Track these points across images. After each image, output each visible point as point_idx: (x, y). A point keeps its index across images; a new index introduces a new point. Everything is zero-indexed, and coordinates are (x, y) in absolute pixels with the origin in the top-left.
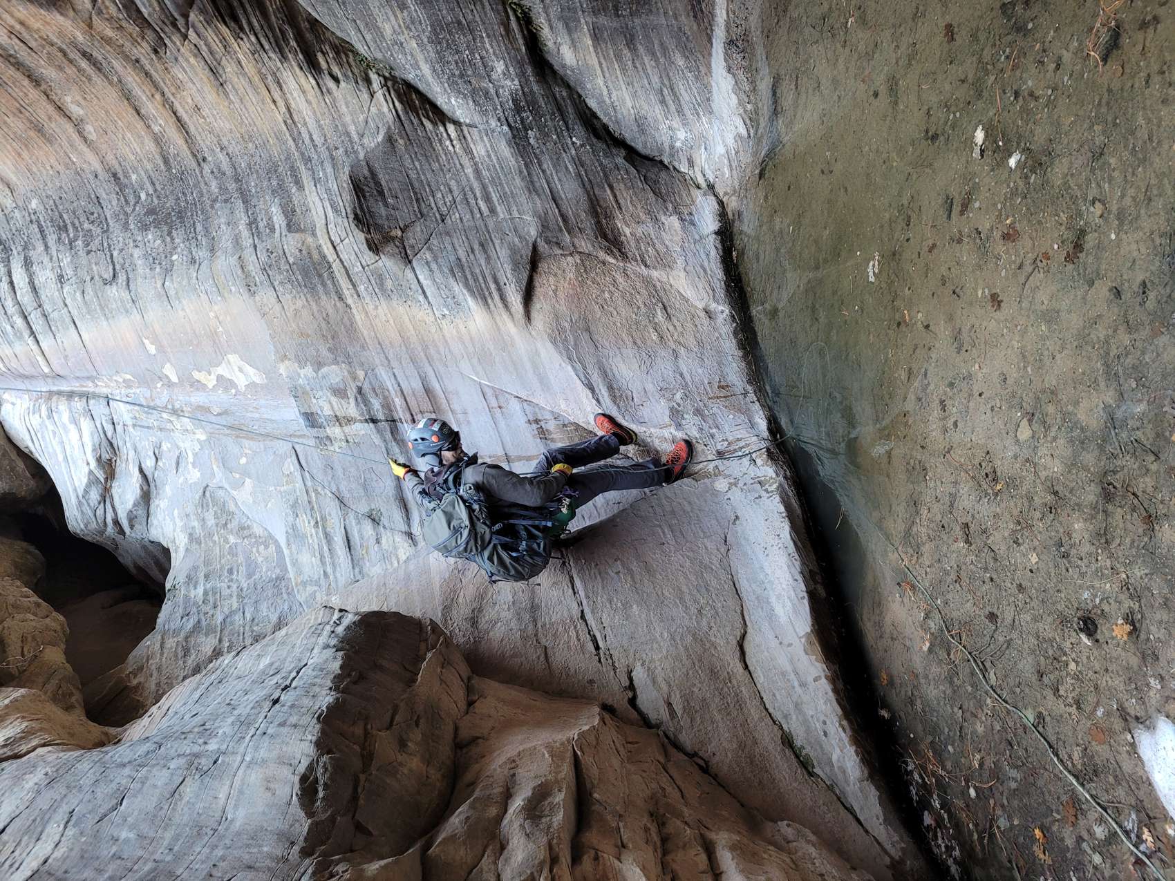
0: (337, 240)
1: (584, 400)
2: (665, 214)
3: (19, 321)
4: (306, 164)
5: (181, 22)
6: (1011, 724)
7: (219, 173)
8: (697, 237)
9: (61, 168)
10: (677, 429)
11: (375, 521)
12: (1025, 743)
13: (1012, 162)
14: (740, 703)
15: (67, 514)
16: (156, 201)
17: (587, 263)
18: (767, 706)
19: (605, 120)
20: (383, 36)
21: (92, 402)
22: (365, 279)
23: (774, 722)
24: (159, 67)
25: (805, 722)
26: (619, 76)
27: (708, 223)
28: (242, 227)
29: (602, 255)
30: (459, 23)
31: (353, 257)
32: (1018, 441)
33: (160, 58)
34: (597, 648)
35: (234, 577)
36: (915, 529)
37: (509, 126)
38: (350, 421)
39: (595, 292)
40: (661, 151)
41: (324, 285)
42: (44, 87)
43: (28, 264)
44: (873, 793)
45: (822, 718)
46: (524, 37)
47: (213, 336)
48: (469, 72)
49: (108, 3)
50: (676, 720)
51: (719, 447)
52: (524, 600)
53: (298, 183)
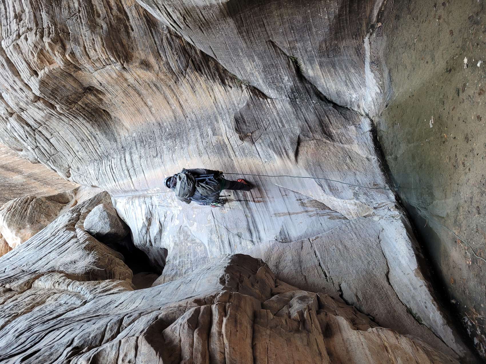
0: (229, 137)
2: (349, 125)
3: (126, 172)
4: (220, 115)
5: (184, 72)
7: (192, 121)
8: (362, 133)
9: (143, 123)
10: (356, 200)
11: (240, 237)
13: (479, 65)
14: (387, 297)
15: (134, 239)
16: (171, 131)
17: (319, 143)
18: (400, 298)
19: (325, 94)
20: (247, 72)
21: (146, 198)
22: (238, 150)
23: (403, 304)
24: (176, 87)
25: (417, 304)
26: (330, 78)
27: (366, 127)
28: (198, 136)
29: (324, 140)
30: (272, 65)
31: (235, 142)
33: (176, 85)
34: (326, 276)
35: (189, 257)
36: (458, 218)
37: (290, 98)
38: (231, 200)
39: (322, 152)
40: (347, 104)
41: (224, 153)
42: (142, 96)
43: (131, 153)
44: (449, 330)
45: (424, 301)
46: (295, 67)
48: (276, 81)
49: (163, 68)
50: (360, 302)
51: (375, 206)
52: (296, 259)
53: (217, 121)
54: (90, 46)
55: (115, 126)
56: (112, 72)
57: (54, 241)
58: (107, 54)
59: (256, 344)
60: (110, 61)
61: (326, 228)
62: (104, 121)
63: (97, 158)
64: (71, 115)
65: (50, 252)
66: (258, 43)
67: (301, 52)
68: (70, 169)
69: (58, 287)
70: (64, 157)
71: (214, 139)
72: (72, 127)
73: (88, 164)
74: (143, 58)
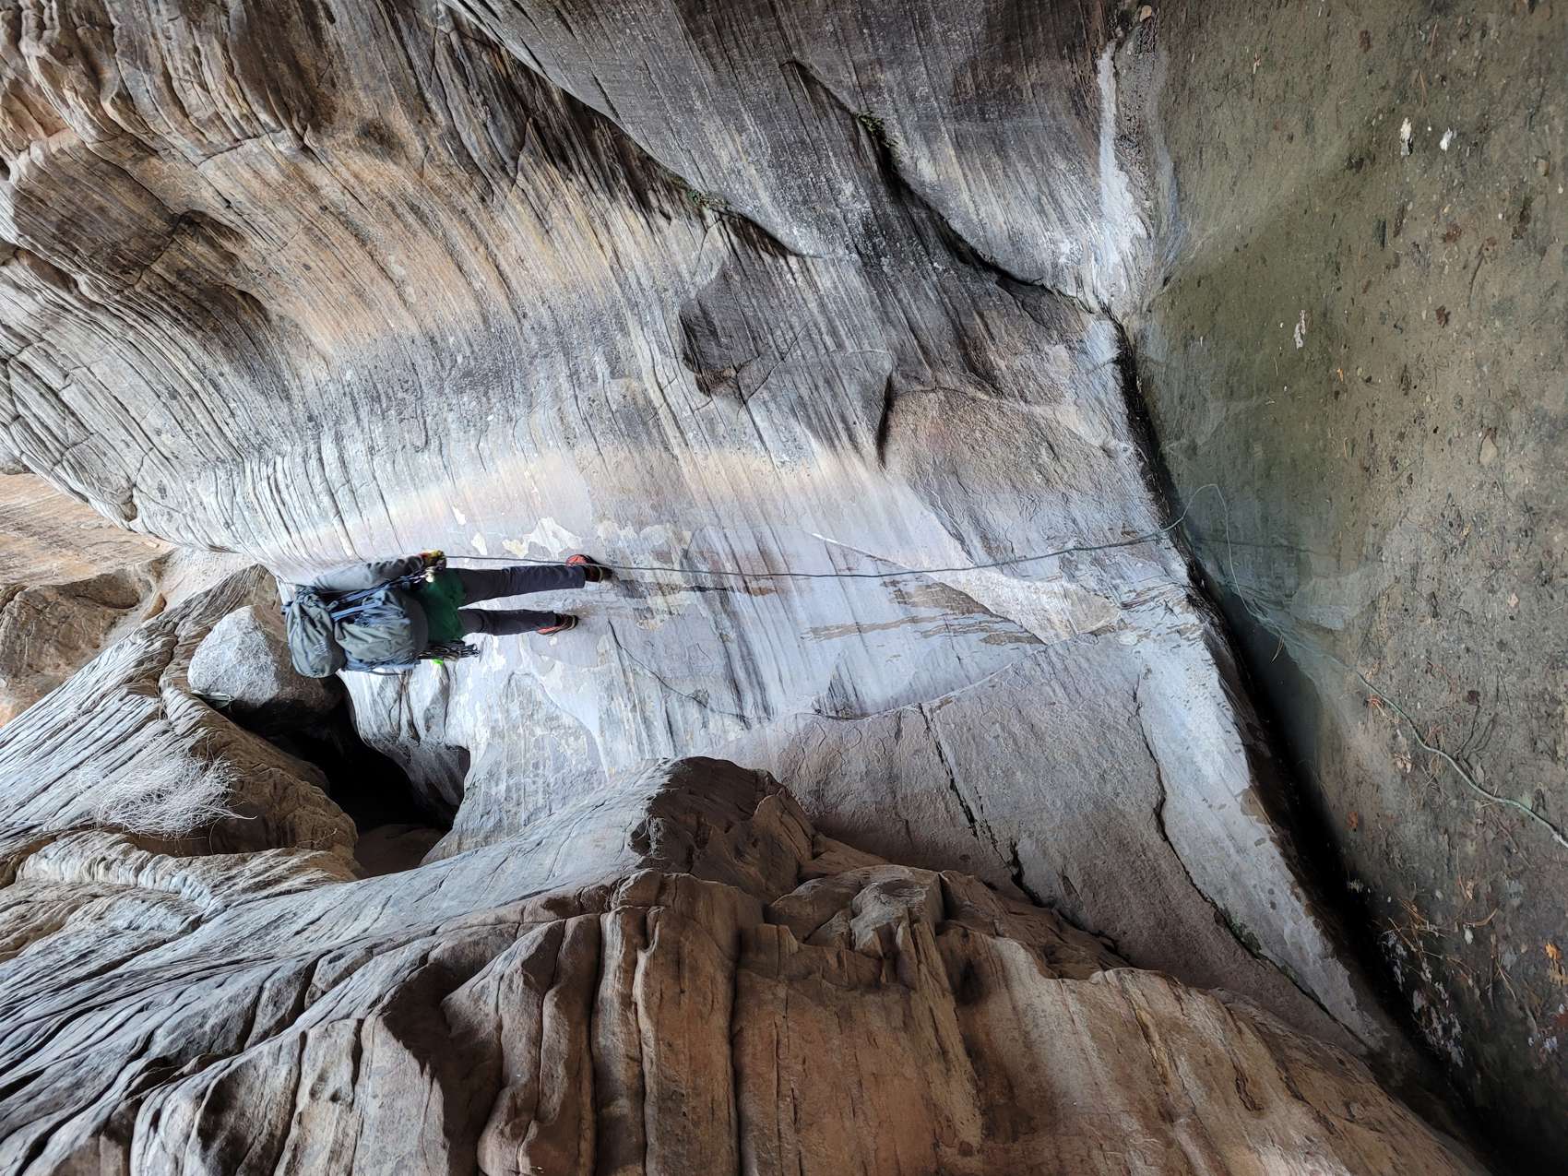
0: (664, 382)
1: (953, 553)
2: (1049, 343)
3: (326, 500)
4: (632, 310)
5: (510, 164)
6: (1506, 823)
7: (540, 329)
8: (1090, 367)
10: (1069, 581)
11: (702, 704)
12: (1524, 841)
13: (1444, 144)
14: (1158, 878)
15: (359, 718)
16: (473, 363)
17: (953, 401)
18: (1195, 881)
19: (972, 242)
20: (719, 165)
22: (694, 425)
23: (1205, 900)
24: (485, 216)
25: (1246, 895)
26: (989, 189)
27: (1103, 348)
28: (563, 379)
29: (971, 390)
30: (803, 142)
31: (682, 400)
32: (1482, 467)
33: (486, 207)
34: (972, 820)
35: (540, 771)
36: (1373, 630)
37: (859, 253)
38: (674, 589)
39: (963, 431)
40: (1042, 272)
41: (649, 434)
42: (369, 246)
43: (338, 438)
44: (1340, 973)
45: (1269, 886)
46: (875, 152)
47: (527, 498)
48: (814, 198)
49: (440, 149)
50: (1073, 896)
51: (1125, 599)
52: (880, 770)
53: (623, 330)
54: (187, 73)
55: (281, 346)
56: (265, 162)
57: (88, 729)
58: (245, 99)
59: (741, 1030)
60: (255, 123)
61: (974, 672)
62: (246, 328)
63: (225, 453)
64: (131, 308)
65: (76, 767)
66: (753, 69)
67: (894, 102)
68: (135, 492)
69: (105, 875)
70: (111, 453)
71: (615, 390)
72: (134, 350)
73: (196, 475)
74: (369, 116)
